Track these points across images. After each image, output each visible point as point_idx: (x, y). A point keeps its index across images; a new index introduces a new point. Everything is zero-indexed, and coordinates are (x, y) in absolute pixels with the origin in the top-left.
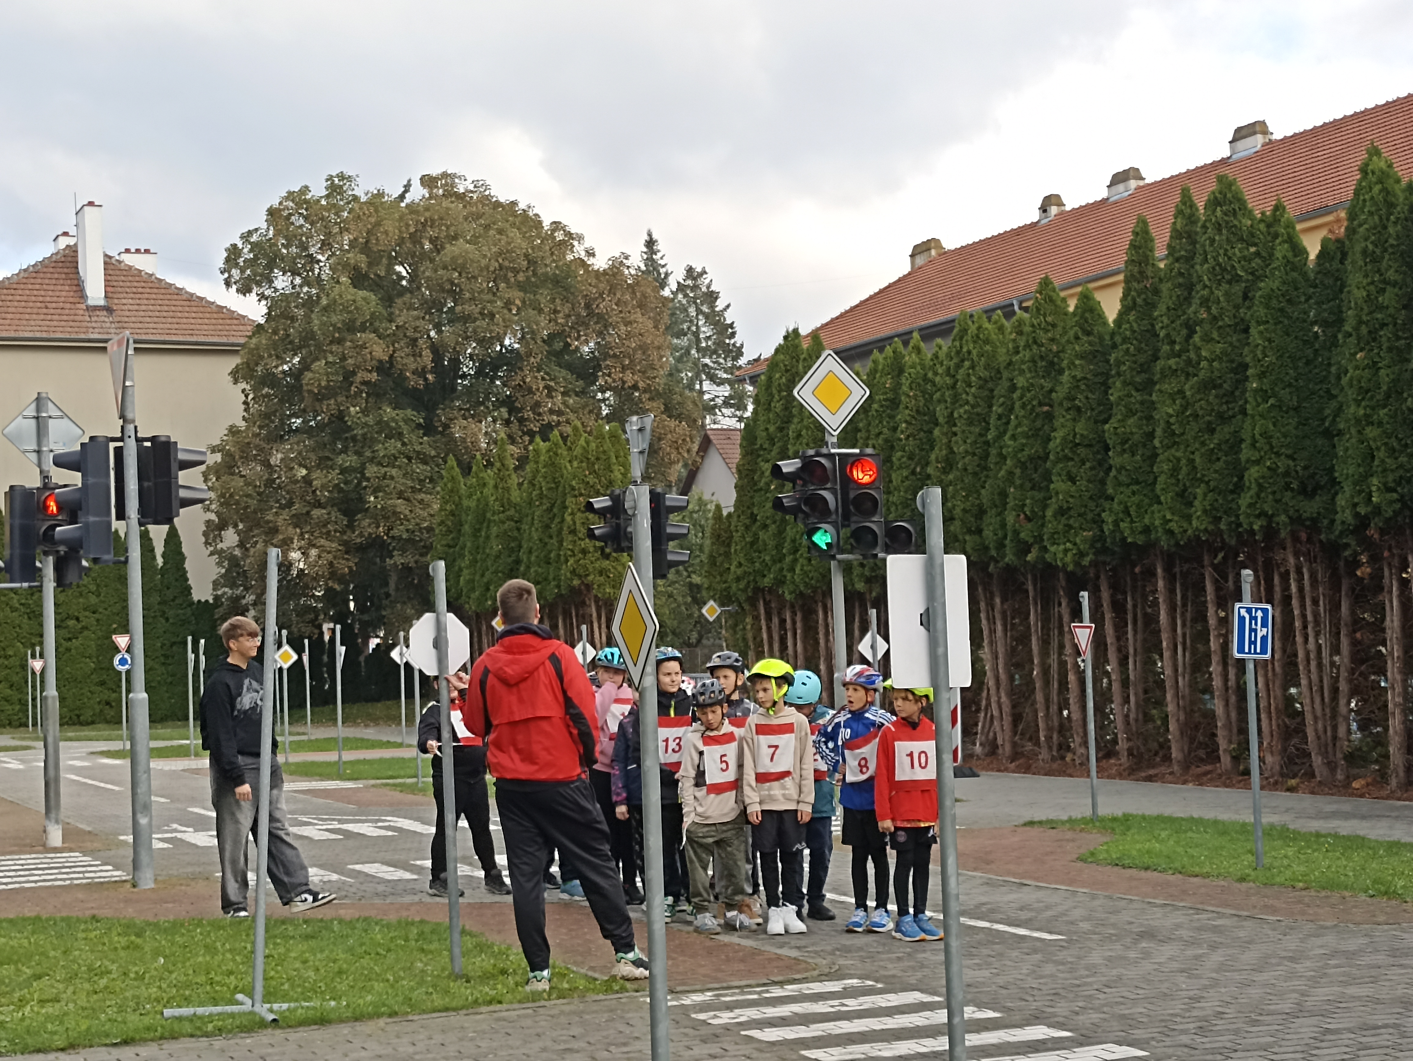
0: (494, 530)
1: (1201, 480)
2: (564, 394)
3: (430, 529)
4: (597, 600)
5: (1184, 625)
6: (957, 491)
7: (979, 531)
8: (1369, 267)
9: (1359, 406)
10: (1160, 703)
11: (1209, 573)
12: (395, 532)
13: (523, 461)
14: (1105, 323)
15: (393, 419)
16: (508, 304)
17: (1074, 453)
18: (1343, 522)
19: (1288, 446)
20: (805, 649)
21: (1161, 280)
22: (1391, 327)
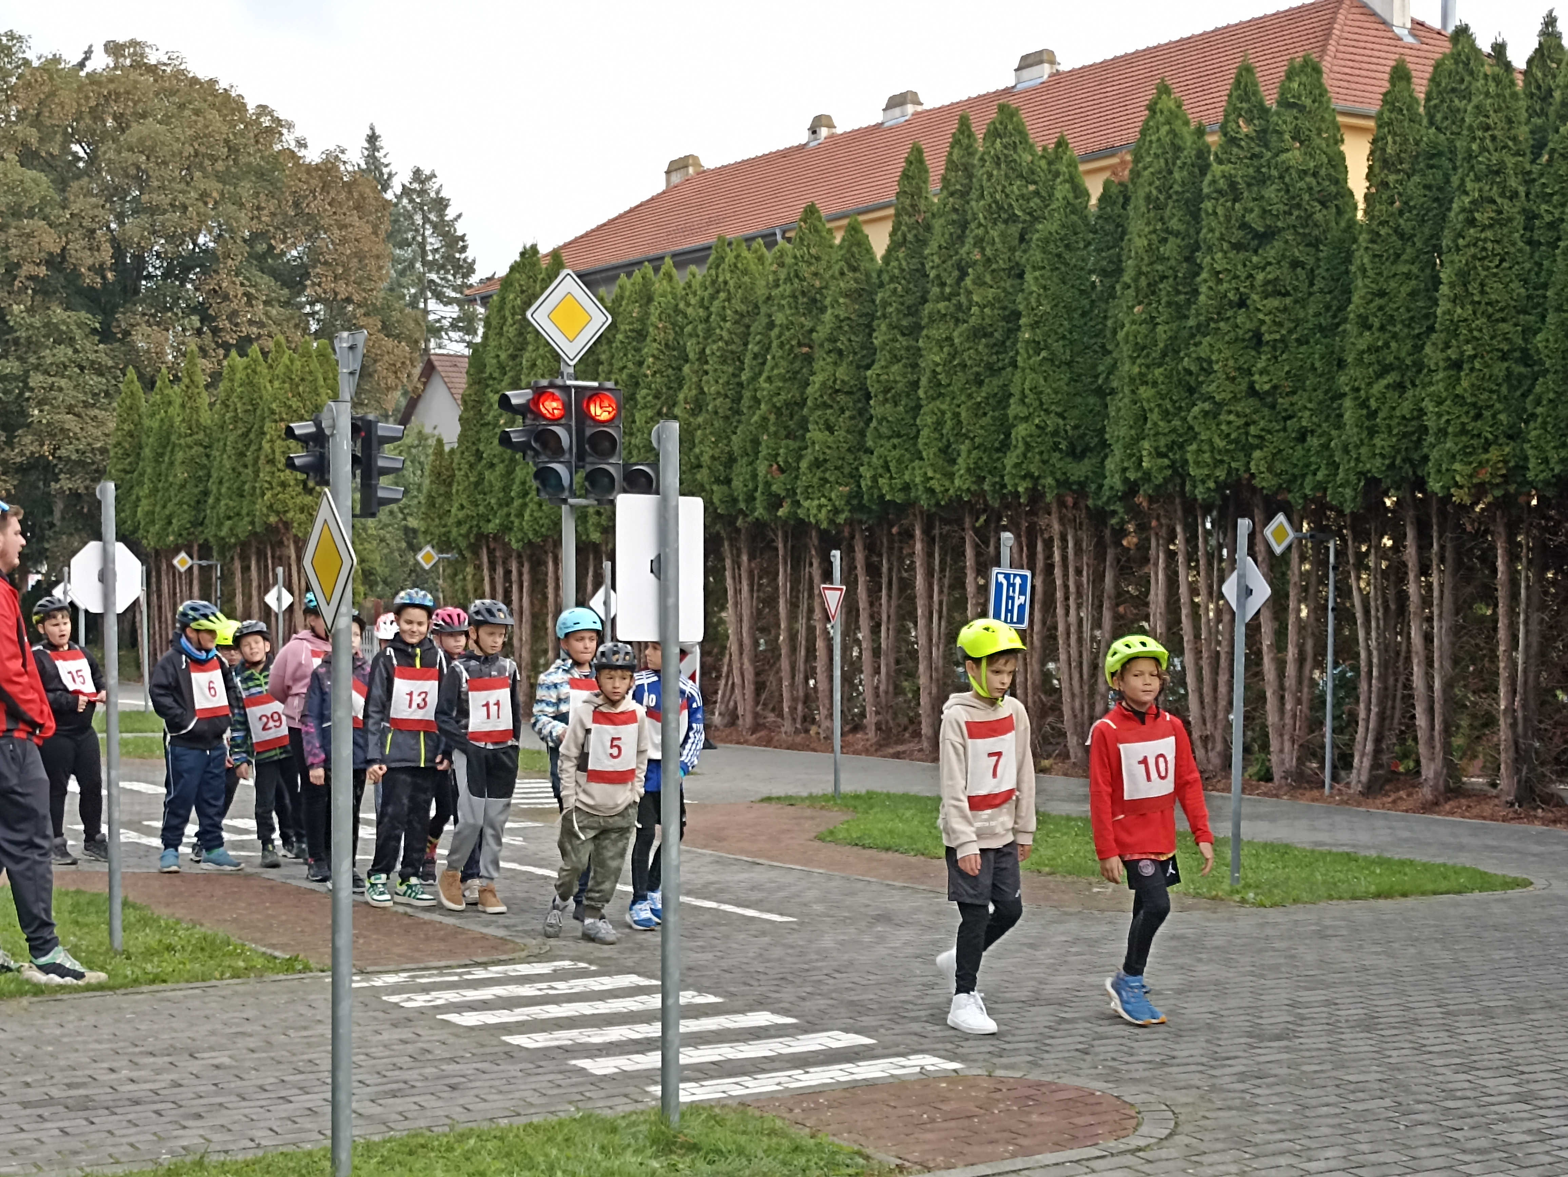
0: (180, 456)
1: (965, 436)
2: (265, 303)
3: (104, 451)
5: (941, 592)
6: (705, 436)
7: (728, 481)
8: (1152, 214)
9: (1134, 363)
10: (912, 675)
11: (969, 537)
12: (62, 452)
13: (216, 377)
14: (873, 259)
15: (64, 322)
16: (204, 196)
17: (834, 400)
18: (1111, 488)
19: (1058, 403)
20: (532, 604)
21: (933, 215)
22: (1171, 280)
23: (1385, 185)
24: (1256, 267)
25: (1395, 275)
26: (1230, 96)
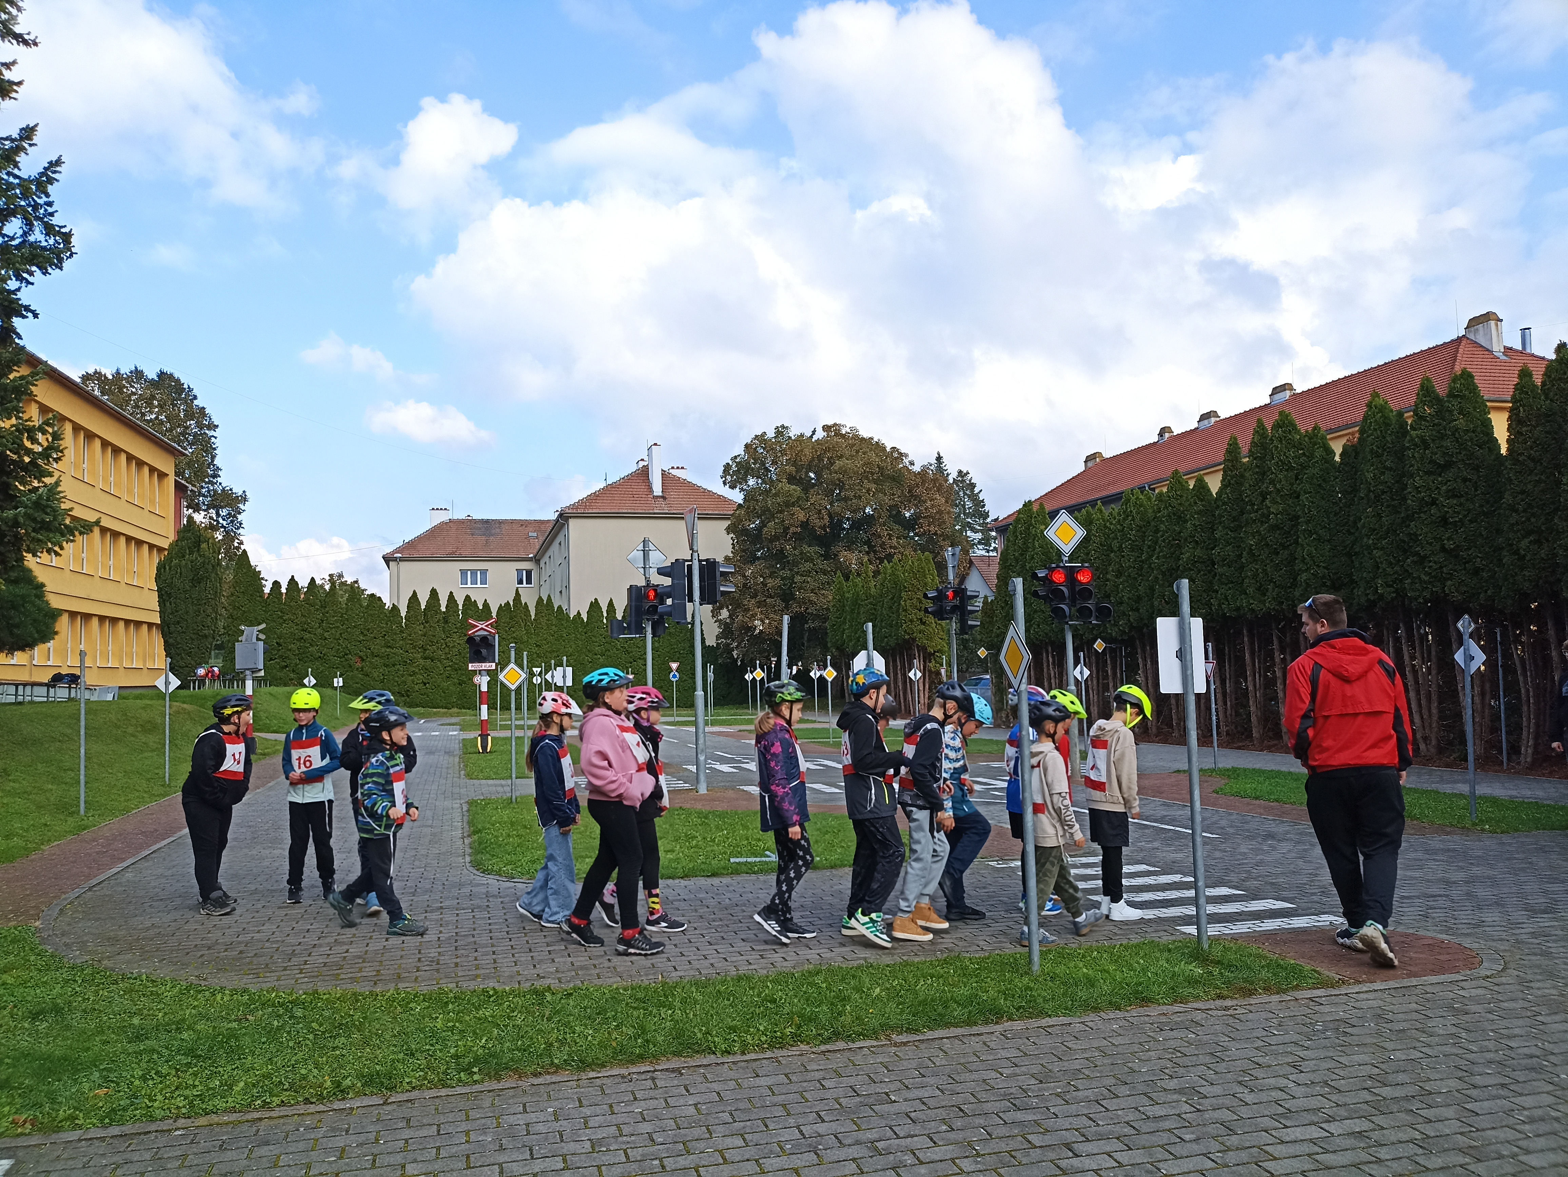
0: (862, 610)
1: (1271, 581)
2: (897, 538)
3: (828, 609)
4: (918, 646)
5: (1259, 662)
6: (1125, 588)
7: (1137, 610)
8: (1374, 460)
9: (1369, 538)
10: (1246, 706)
11: (1275, 632)
12: (809, 611)
13: (876, 573)
14: (1211, 494)
15: (808, 552)
16: (868, 490)
17: (1194, 566)
18: (1359, 604)
19: (1324, 562)
20: (1035, 674)
21: (1245, 470)
22: (1388, 494)
23: (1520, 433)
24: (1441, 483)
25: (1530, 482)
26: (1418, 394)
